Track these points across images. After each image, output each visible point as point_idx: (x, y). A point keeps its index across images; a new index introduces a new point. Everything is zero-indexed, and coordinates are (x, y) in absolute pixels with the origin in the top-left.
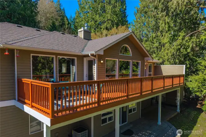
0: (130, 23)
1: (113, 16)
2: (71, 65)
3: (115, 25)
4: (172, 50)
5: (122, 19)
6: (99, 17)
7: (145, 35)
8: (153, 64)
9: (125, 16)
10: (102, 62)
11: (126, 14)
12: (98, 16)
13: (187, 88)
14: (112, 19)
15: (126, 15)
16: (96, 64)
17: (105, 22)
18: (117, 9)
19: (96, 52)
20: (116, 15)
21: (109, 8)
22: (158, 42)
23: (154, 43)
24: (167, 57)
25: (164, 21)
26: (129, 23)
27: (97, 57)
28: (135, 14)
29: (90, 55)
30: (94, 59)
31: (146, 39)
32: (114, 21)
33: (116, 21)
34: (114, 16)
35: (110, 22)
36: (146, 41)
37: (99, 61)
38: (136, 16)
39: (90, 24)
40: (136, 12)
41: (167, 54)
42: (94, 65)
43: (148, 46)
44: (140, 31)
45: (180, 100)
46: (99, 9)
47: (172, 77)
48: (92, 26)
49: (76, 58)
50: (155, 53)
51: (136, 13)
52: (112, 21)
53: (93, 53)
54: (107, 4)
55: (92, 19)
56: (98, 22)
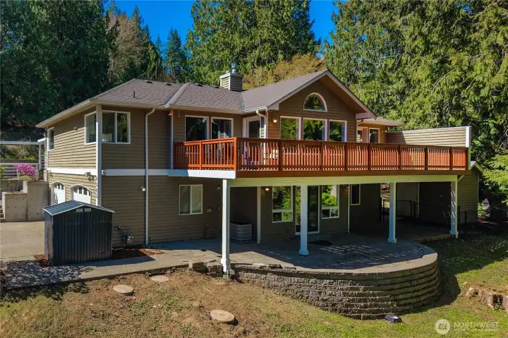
0: (320, 41)
1: (275, 32)
2: (219, 132)
3: (280, 51)
4: (435, 95)
5: (297, 34)
6: (241, 37)
7: (365, 65)
8: (381, 131)
9: (307, 26)
10: (275, 121)
11: (308, 20)
12: (236, 36)
13: (490, 188)
14: (273, 38)
15: (310, 22)
16: (265, 126)
17: (256, 47)
18: (285, 14)
19: (268, 107)
20: (284, 27)
21: (264, 14)
22: (402, 80)
23: (390, 83)
24: (421, 111)
25: (416, 28)
26: (317, 39)
27: (267, 114)
28: (336, 19)
29: (257, 112)
30: (263, 118)
31: (368, 74)
32: (278, 41)
33: (283, 42)
34: (278, 31)
35: (267, 45)
36: (368, 79)
37: (270, 120)
38: (336, 23)
39: (220, 56)
40: (337, 13)
41: (421, 106)
42: (263, 127)
43: (373, 90)
44: (349, 58)
45: (459, 208)
46: (241, 22)
47: (426, 149)
48: (226, 60)
49: (232, 119)
50: (395, 108)
51: (335, 16)
52: (273, 43)
53: (265, 108)
54: (260, 8)
55: (224, 44)
56: (237, 50)
